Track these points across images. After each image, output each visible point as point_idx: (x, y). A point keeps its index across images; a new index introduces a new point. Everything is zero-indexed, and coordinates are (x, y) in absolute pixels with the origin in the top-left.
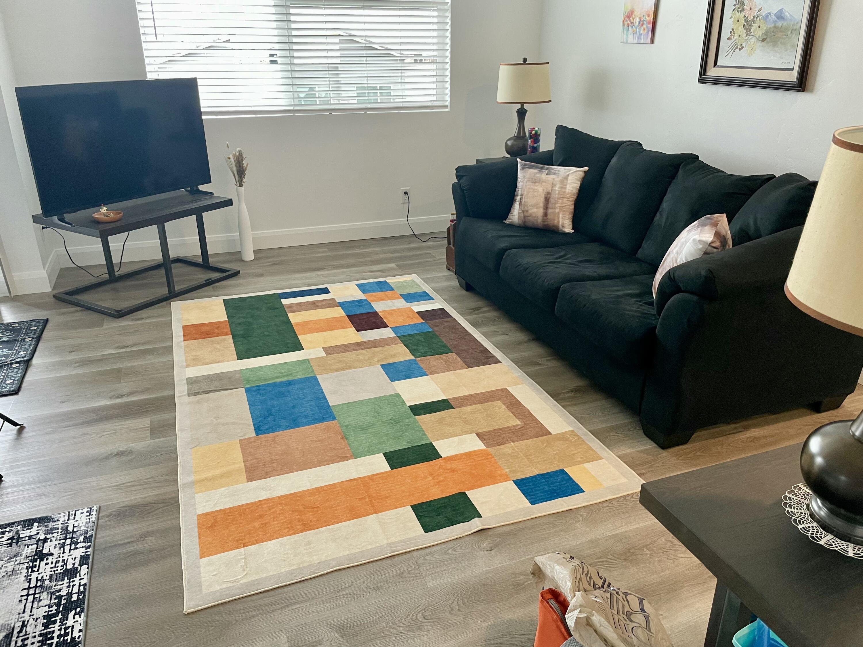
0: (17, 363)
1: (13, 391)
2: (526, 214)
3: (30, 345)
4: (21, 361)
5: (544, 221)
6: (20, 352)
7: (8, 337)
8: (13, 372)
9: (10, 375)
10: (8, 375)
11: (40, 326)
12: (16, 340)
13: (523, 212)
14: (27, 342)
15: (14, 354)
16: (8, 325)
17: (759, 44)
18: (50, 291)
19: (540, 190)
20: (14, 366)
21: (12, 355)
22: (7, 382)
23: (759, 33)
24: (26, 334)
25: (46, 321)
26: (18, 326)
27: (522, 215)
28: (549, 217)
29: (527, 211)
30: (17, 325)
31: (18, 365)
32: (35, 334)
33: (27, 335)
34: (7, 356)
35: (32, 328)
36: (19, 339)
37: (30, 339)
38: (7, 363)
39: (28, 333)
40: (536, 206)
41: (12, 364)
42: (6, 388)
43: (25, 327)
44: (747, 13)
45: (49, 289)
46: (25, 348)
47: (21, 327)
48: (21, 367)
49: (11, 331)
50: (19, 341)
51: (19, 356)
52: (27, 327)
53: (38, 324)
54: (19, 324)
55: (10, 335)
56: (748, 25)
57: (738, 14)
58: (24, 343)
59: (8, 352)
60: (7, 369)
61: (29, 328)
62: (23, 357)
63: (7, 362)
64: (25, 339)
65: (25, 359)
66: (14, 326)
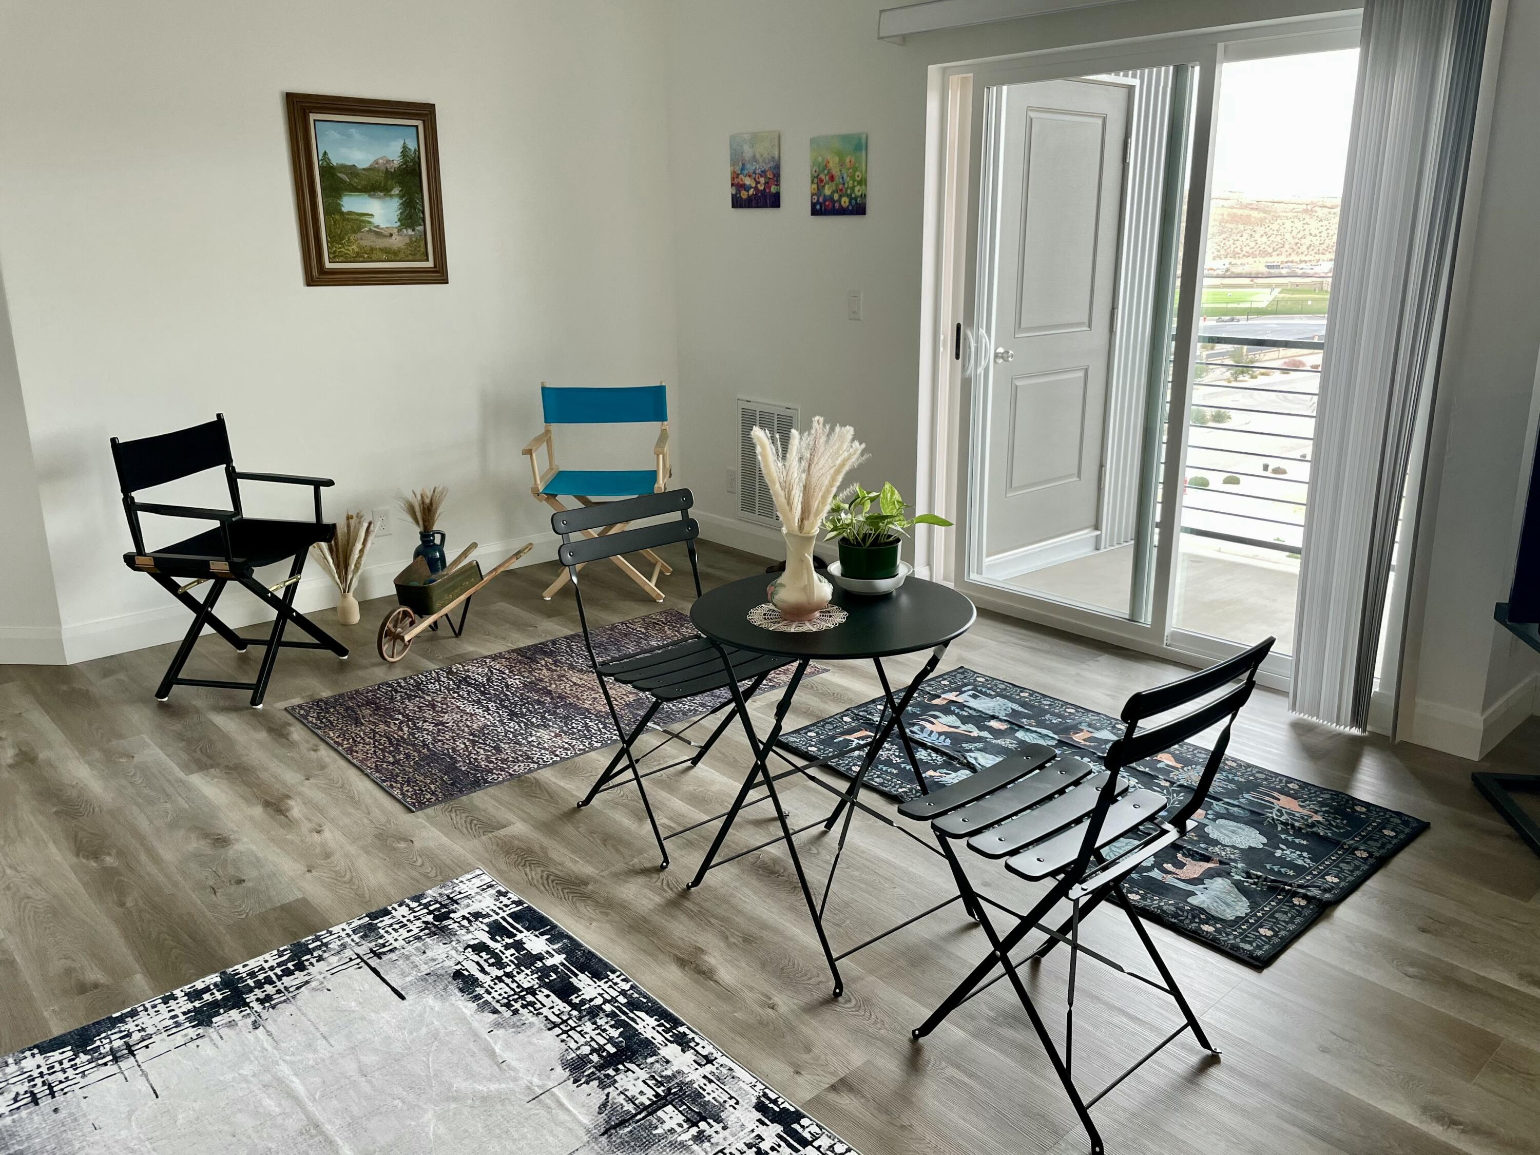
0: (1305, 897)
1: (1257, 958)
3: (1357, 868)
4: (1314, 898)
6: (1328, 875)
7: (1329, 829)
8: (1285, 913)
9: (1276, 919)
10: (1272, 916)
11: (1403, 832)
12: (1338, 843)
14: (1357, 858)
15: (1315, 873)
16: (1347, 801)
18: (1476, 758)
20: (1296, 901)
21: (1311, 873)
22: (1262, 931)
24: (1365, 839)
25: (1423, 827)
26: (1363, 813)
30: (1364, 810)
31: (1303, 903)
32: (1383, 846)
33: (1365, 843)
34: (1300, 870)
35: (1386, 832)
36: (1345, 844)
37: (1365, 855)
38: (1287, 888)
39: (1371, 839)
41: (1295, 894)
42: (1250, 943)
43: (1374, 821)
45: (1474, 755)
46: (1342, 870)
47: (1368, 817)
48: (1306, 912)
49: (1345, 816)
50: (1342, 848)
51: (1319, 882)
52: (1379, 824)
53: (1401, 827)
54: (1369, 810)
55: (1336, 827)
58: (1349, 858)
59: (1308, 861)
60: (1280, 901)
61: (1383, 826)
62: (1325, 891)
63: (1290, 885)
64: (1357, 849)
65: (1327, 895)
66: (1358, 808)
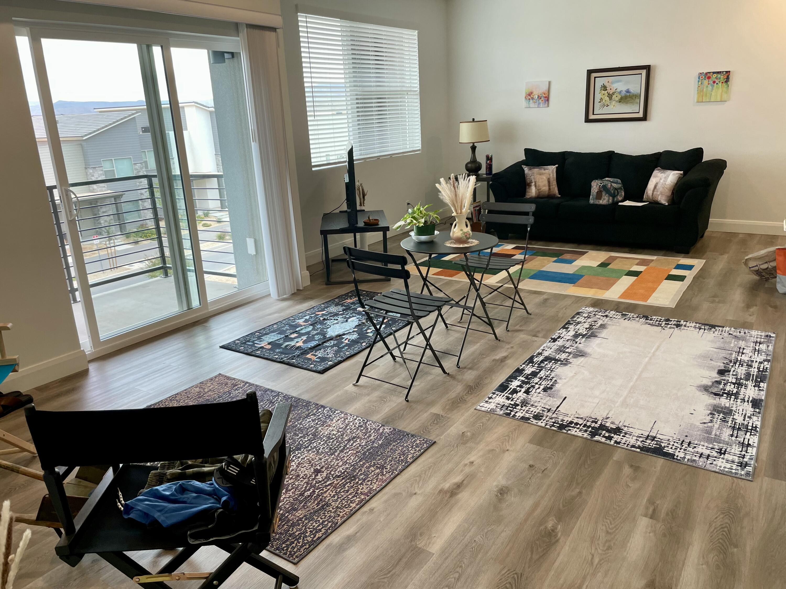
2: (540, 191)
5: (549, 193)
13: (538, 190)
17: (618, 103)
19: (545, 178)
23: (617, 99)
27: (538, 192)
28: (551, 190)
29: (540, 189)
40: (544, 186)
44: (609, 91)
56: (610, 96)
57: (603, 92)
